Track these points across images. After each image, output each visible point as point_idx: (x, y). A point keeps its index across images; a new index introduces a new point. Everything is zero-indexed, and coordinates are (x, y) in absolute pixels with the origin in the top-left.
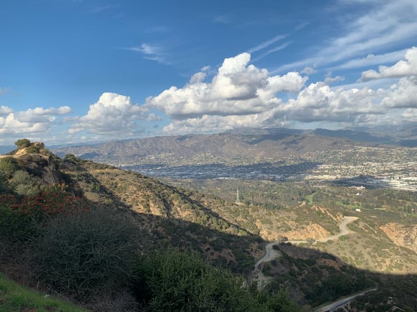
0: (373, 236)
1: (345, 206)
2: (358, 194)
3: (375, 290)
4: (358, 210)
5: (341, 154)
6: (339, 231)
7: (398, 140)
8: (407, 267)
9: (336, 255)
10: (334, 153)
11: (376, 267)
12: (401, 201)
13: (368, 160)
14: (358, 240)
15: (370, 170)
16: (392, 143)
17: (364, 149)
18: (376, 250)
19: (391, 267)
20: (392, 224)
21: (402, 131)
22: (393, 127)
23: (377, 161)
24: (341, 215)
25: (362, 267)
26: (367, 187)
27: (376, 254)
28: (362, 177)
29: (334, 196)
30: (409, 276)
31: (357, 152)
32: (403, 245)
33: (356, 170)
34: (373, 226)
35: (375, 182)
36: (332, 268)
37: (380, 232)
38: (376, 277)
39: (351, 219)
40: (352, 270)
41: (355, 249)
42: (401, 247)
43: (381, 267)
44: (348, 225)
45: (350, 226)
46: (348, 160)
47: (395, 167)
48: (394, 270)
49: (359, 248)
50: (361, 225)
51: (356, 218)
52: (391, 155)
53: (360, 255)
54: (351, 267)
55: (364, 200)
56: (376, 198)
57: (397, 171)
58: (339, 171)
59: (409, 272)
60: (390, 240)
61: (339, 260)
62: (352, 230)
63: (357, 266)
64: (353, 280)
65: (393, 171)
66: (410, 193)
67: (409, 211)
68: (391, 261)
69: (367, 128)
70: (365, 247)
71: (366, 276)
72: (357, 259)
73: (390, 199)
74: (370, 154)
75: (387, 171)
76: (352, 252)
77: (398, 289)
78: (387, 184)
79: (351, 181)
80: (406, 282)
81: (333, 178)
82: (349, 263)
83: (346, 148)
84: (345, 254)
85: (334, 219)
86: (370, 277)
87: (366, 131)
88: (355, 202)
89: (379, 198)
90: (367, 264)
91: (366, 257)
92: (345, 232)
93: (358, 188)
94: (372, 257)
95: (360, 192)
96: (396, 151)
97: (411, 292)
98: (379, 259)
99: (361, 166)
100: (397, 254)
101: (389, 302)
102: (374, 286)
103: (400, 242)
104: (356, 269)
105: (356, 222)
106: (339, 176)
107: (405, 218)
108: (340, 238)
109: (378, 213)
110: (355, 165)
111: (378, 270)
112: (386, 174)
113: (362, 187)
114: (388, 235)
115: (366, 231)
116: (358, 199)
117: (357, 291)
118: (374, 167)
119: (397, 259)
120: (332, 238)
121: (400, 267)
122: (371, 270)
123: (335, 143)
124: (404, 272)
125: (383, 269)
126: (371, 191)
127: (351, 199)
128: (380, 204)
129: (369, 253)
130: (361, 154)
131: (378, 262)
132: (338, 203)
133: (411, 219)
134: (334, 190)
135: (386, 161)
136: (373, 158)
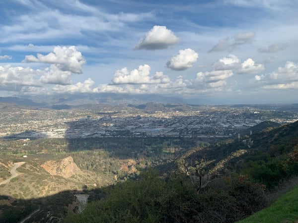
0: (36, 173)
1: (15, 155)
2: (25, 145)
3: (38, 210)
4: (25, 156)
5: (11, 115)
6: (9, 175)
7: (51, 105)
8: (58, 188)
9: (7, 194)
10: (5, 115)
11: (39, 194)
12: (53, 145)
13: (31, 120)
14: (26, 179)
15: (33, 127)
16: (47, 107)
17: (28, 111)
18: (38, 182)
19: (48, 191)
20: (48, 162)
21: (54, 99)
22: (48, 96)
23: (38, 120)
24: (12, 163)
25: (29, 197)
26: (31, 139)
27: (39, 185)
28: (27, 132)
29: (6, 149)
30: (60, 193)
31: (23, 114)
32: (55, 174)
33: (22, 127)
34: (36, 166)
35: (37, 134)
36: (5, 206)
37: (41, 169)
38: (39, 202)
39: (19, 164)
40: (22, 202)
41: (23, 185)
42: (55, 176)
43: (42, 192)
44: (17, 169)
45: (19, 170)
46: (15, 120)
47: (49, 123)
48: (51, 192)
49: (26, 184)
50: (28, 167)
51: (23, 163)
52: (47, 115)
53: (27, 189)
54: (20, 200)
55: (30, 149)
56: (38, 146)
57: (51, 125)
58: (9, 129)
59: (60, 191)
60: (48, 173)
61: (11, 197)
62: (21, 172)
63: (25, 198)
64: (22, 209)
65: (49, 126)
66: (59, 139)
67: (59, 151)
68: (49, 187)
69: (30, 96)
70: (30, 182)
71: (32, 202)
72: (25, 193)
73: (47, 145)
74: (33, 115)
75: (45, 126)
76: (21, 189)
77: (53, 204)
78: (45, 135)
79: (19, 136)
80: (58, 198)
81: (4, 134)
82: (19, 198)
83: (14, 111)
84: (16, 192)
85: (6, 166)
86: (34, 203)
87: (29, 99)
88: (23, 151)
89: (40, 146)
90: (33, 194)
91: (32, 189)
92: (15, 174)
93: (25, 140)
94: (36, 188)
95: (26, 143)
96: (50, 112)
97: (61, 203)
98: (41, 188)
99: (26, 124)
100: (52, 182)
101: (48, 216)
102: (37, 209)
103: (53, 173)
104: (25, 201)
105: (23, 166)
106: (9, 133)
107: (56, 156)
108: (11, 181)
109: (39, 156)
110: (22, 123)
111: (41, 196)
112: (44, 128)
113: (27, 139)
114: (46, 170)
115: (31, 170)
116: (25, 148)
117: (25, 216)
118: (35, 124)
119: (52, 184)
120: (4, 182)
121: (54, 189)
122: (35, 198)
123: (5, 107)
124: (57, 191)
125: (44, 194)
126: (34, 141)
127: (19, 149)
128: (41, 149)
129: (34, 186)
130: (26, 115)
131: (40, 190)
132: (9, 154)
133: (60, 157)
134: (6, 144)
135: (43, 120)
136: (35, 117)
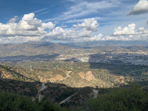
0: (76, 76)
1: (68, 68)
2: (72, 64)
3: (77, 93)
4: (72, 69)
5: (67, 51)
6: (66, 76)
7: (83, 47)
8: (85, 85)
9: (65, 84)
10: (65, 51)
11: (77, 86)
12: (83, 65)
13: (74, 53)
14: (72, 78)
15: (75, 56)
16: (81, 48)
17: (73, 49)
18: (77, 81)
19: (81, 85)
20: (81, 72)
21: (84, 44)
22: (81, 43)
23: (77, 53)
24: (67, 71)
25: (73, 87)
26: (74, 61)
27: (77, 82)
28: (73, 58)
29: (65, 65)
30: (85, 87)
32: (84, 78)
33: (71, 56)
34: (76, 73)
35: (76, 60)
36: (64, 89)
37: (78, 75)
38: (77, 89)
39: (70, 72)
40: (70, 88)
41: (71, 81)
42: (83, 79)
43: (78, 85)
44: (69, 74)
45: (70, 74)
46: (69, 53)
47: (82, 55)
48: (82, 86)
49: (72, 81)
50: (73, 73)
51: (71, 71)
52: (81, 51)
53: (72, 83)
54: (70, 87)
55: (74, 66)
56: (77, 65)
57: (82, 56)
58: (66, 57)
59: (86, 86)
60: (81, 77)
61: (66, 86)
62: (70, 75)
63: (72, 87)
64: (70, 91)
65: (81, 56)
66: (86, 62)
67: (85, 68)
68: (81, 83)
69: (74, 43)
70: (74, 80)
71: (74, 89)
72: (71, 84)
73: (80, 65)
74: (75, 51)
75: (80, 56)
76: (70, 83)
77: (82, 92)
78: (80, 60)
79: (70, 60)
80: (85, 89)
81: (64, 59)
82: (69, 86)
83: (68, 49)
84: (68, 83)
85: (65, 72)
86: (75, 90)
87: (74, 44)
88: (71, 66)
89: (78, 65)
90: (74, 86)
91: (74, 83)
92: (68, 76)
93: (72, 62)
94: (76, 83)
95: (72, 63)
96: (82, 50)
97: (86, 92)
98: (78, 83)
99: (72, 55)
100: (82, 81)
101: (80, 96)
102: (76, 92)
103: (83, 77)
104: (71, 88)
105: (71, 73)
106: (66, 58)
107: (84, 70)
108: (66, 78)
109: (77, 69)
110: (71, 54)
111: (78, 87)
112: (79, 57)
113: (73, 62)
114: (80, 76)
115: (74, 75)
116: (72, 65)
117: (72, 94)
118: (76, 55)
119: (82, 83)
120: (64, 79)
121: (83, 85)
122: (75, 87)
123: (65, 48)
124: (84, 86)
125: (79, 87)
126: (76, 63)
127: (70, 65)
128: (78, 67)
129: (75, 82)
130: (72, 51)
131: (77, 84)
132: (66, 67)
133: (86, 70)
134: (65, 63)
135: (79, 53)
136: (76, 52)
